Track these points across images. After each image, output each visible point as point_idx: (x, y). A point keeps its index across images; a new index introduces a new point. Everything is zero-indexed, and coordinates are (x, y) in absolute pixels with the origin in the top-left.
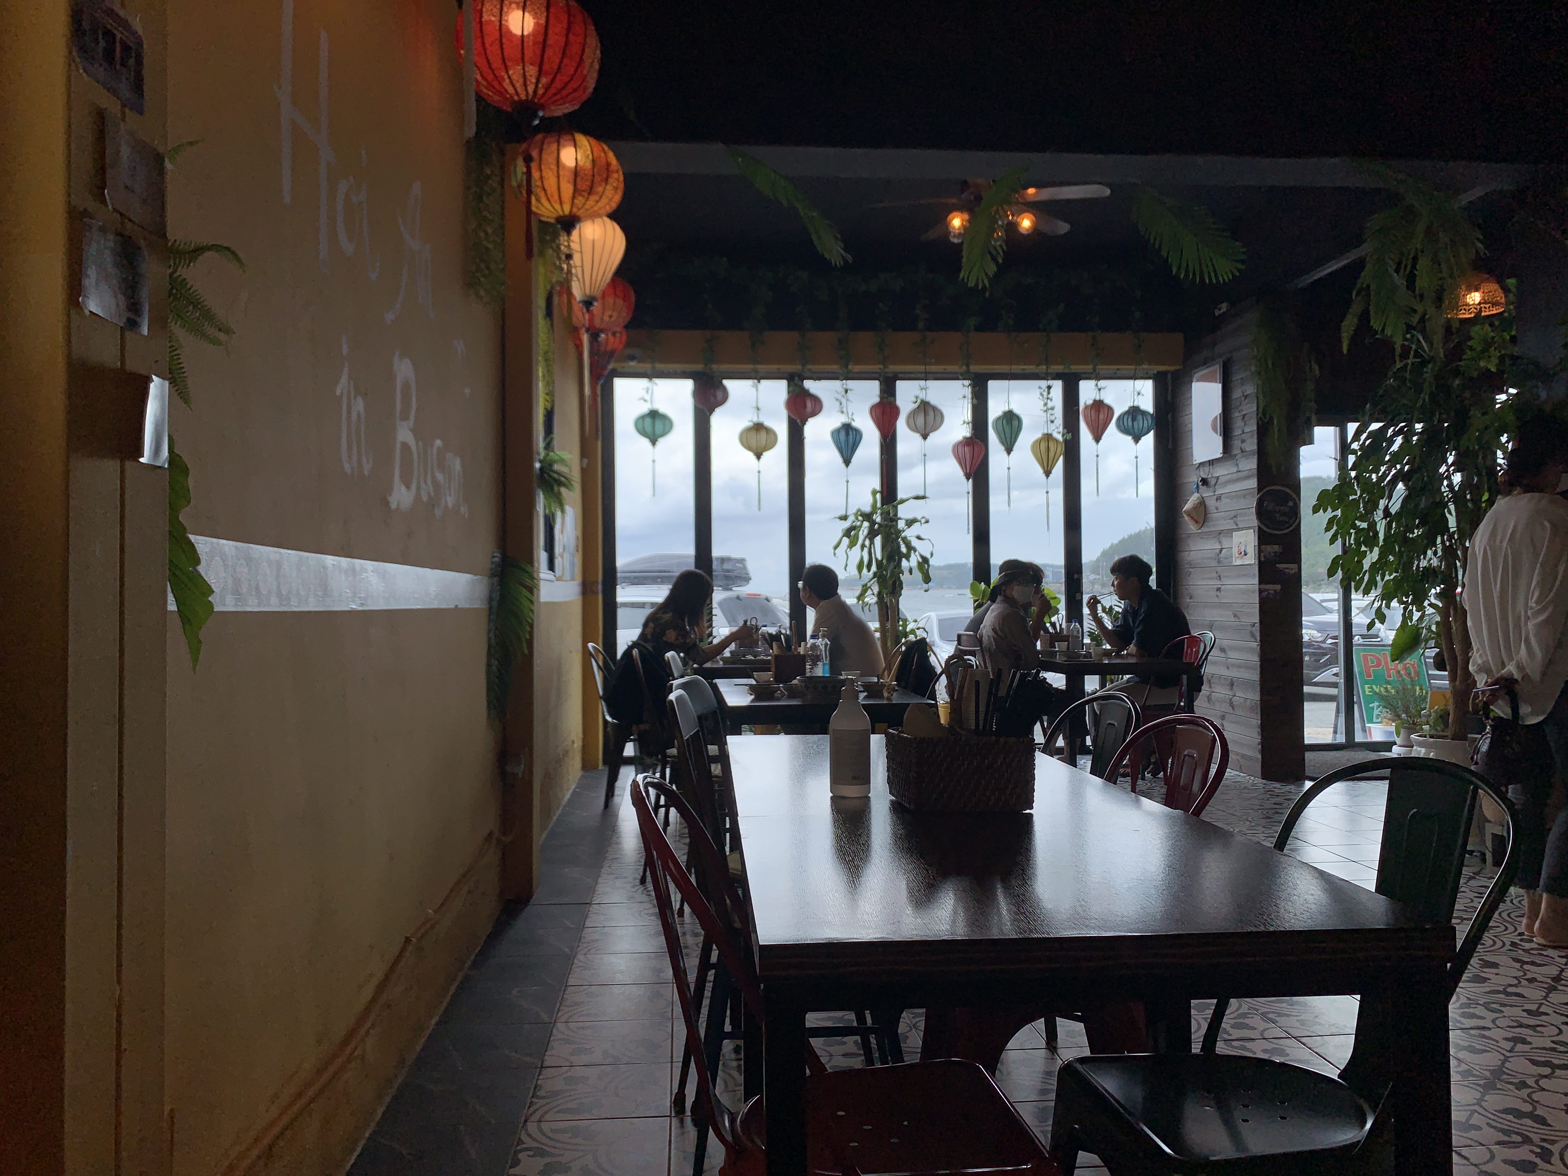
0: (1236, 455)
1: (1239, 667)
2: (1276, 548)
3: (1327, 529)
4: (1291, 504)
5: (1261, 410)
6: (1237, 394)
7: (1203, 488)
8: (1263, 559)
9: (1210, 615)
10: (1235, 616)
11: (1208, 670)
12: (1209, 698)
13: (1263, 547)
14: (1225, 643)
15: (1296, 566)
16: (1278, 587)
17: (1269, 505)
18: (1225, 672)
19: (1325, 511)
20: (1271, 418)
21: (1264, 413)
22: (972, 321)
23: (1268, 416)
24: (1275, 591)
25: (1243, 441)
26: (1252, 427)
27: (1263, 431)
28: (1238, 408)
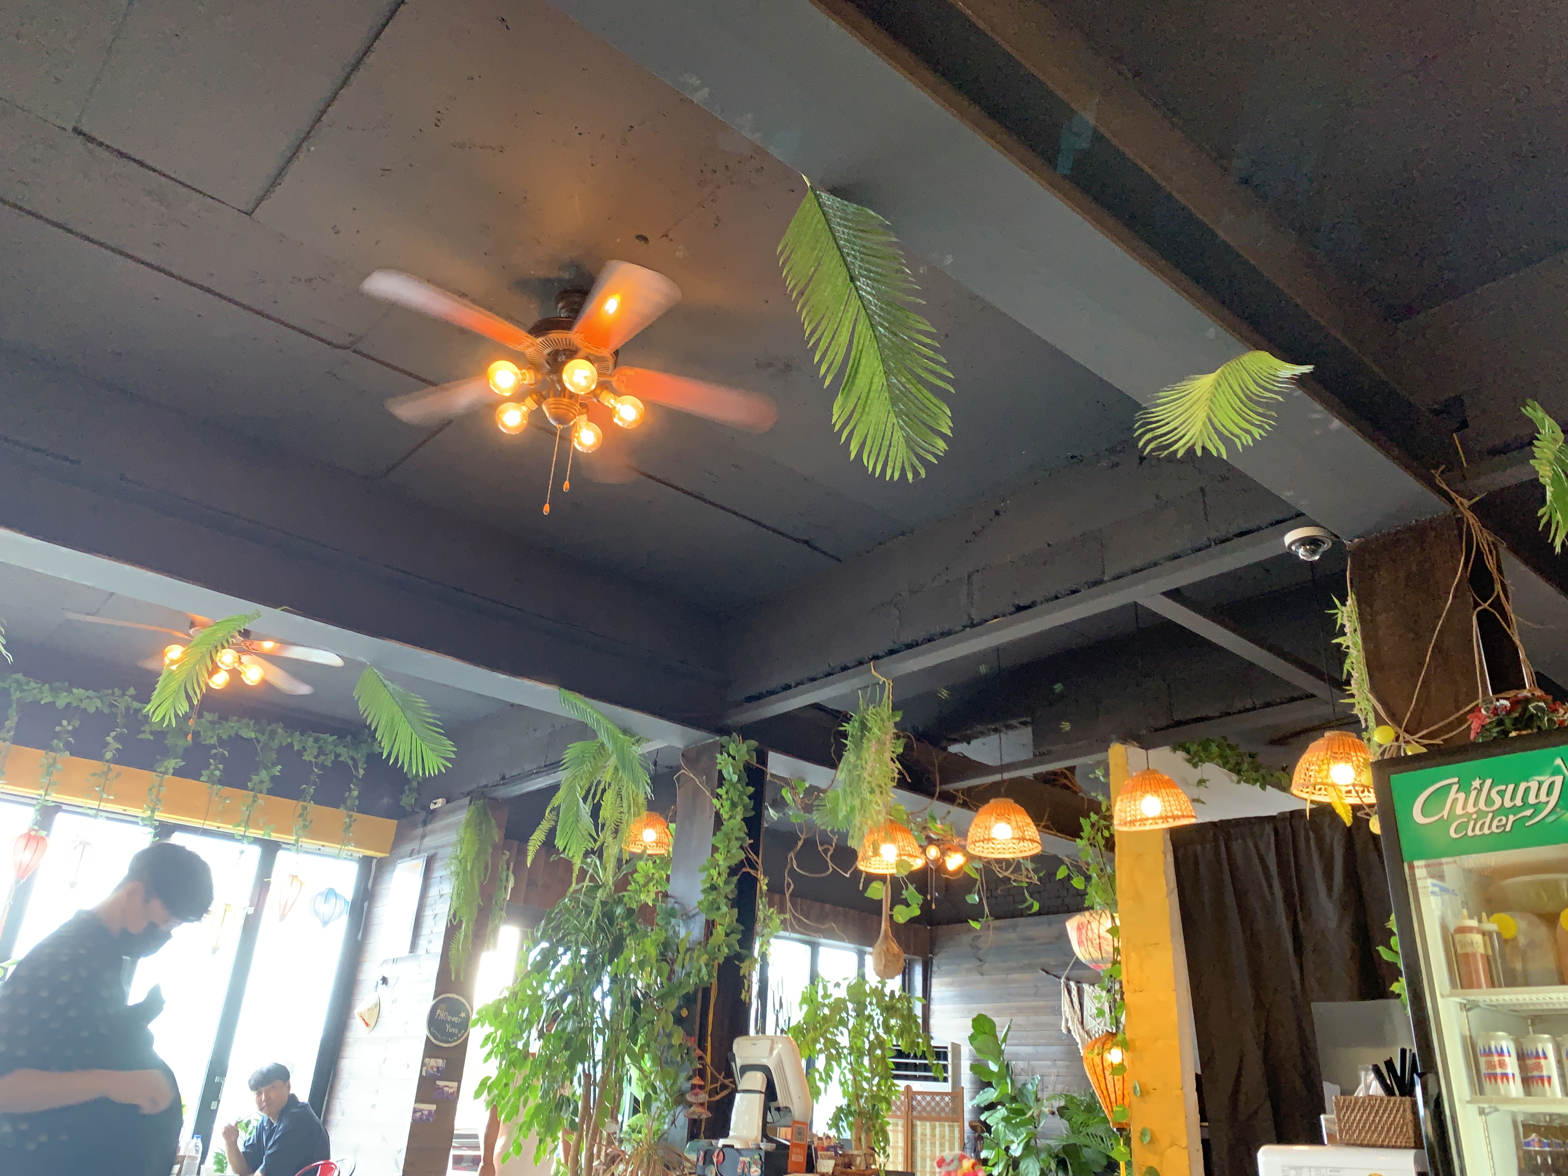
0: (420, 956)
2: (440, 1062)
3: (483, 1046)
4: (463, 1015)
5: (452, 912)
6: (433, 892)
7: (382, 987)
8: (424, 1074)
9: (358, 1137)
10: (383, 1139)
13: (427, 1060)
15: (455, 1084)
16: (433, 1107)
17: (441, 1014)
19: (482, 1026)
20: (461, 922)
21: (454, 916)
22: (172, 763)
23: (457, 918)
24: (430, 1111)
25: (430, 942)
26: (441, 928)
27: (451, 932)
28: (432, 905)
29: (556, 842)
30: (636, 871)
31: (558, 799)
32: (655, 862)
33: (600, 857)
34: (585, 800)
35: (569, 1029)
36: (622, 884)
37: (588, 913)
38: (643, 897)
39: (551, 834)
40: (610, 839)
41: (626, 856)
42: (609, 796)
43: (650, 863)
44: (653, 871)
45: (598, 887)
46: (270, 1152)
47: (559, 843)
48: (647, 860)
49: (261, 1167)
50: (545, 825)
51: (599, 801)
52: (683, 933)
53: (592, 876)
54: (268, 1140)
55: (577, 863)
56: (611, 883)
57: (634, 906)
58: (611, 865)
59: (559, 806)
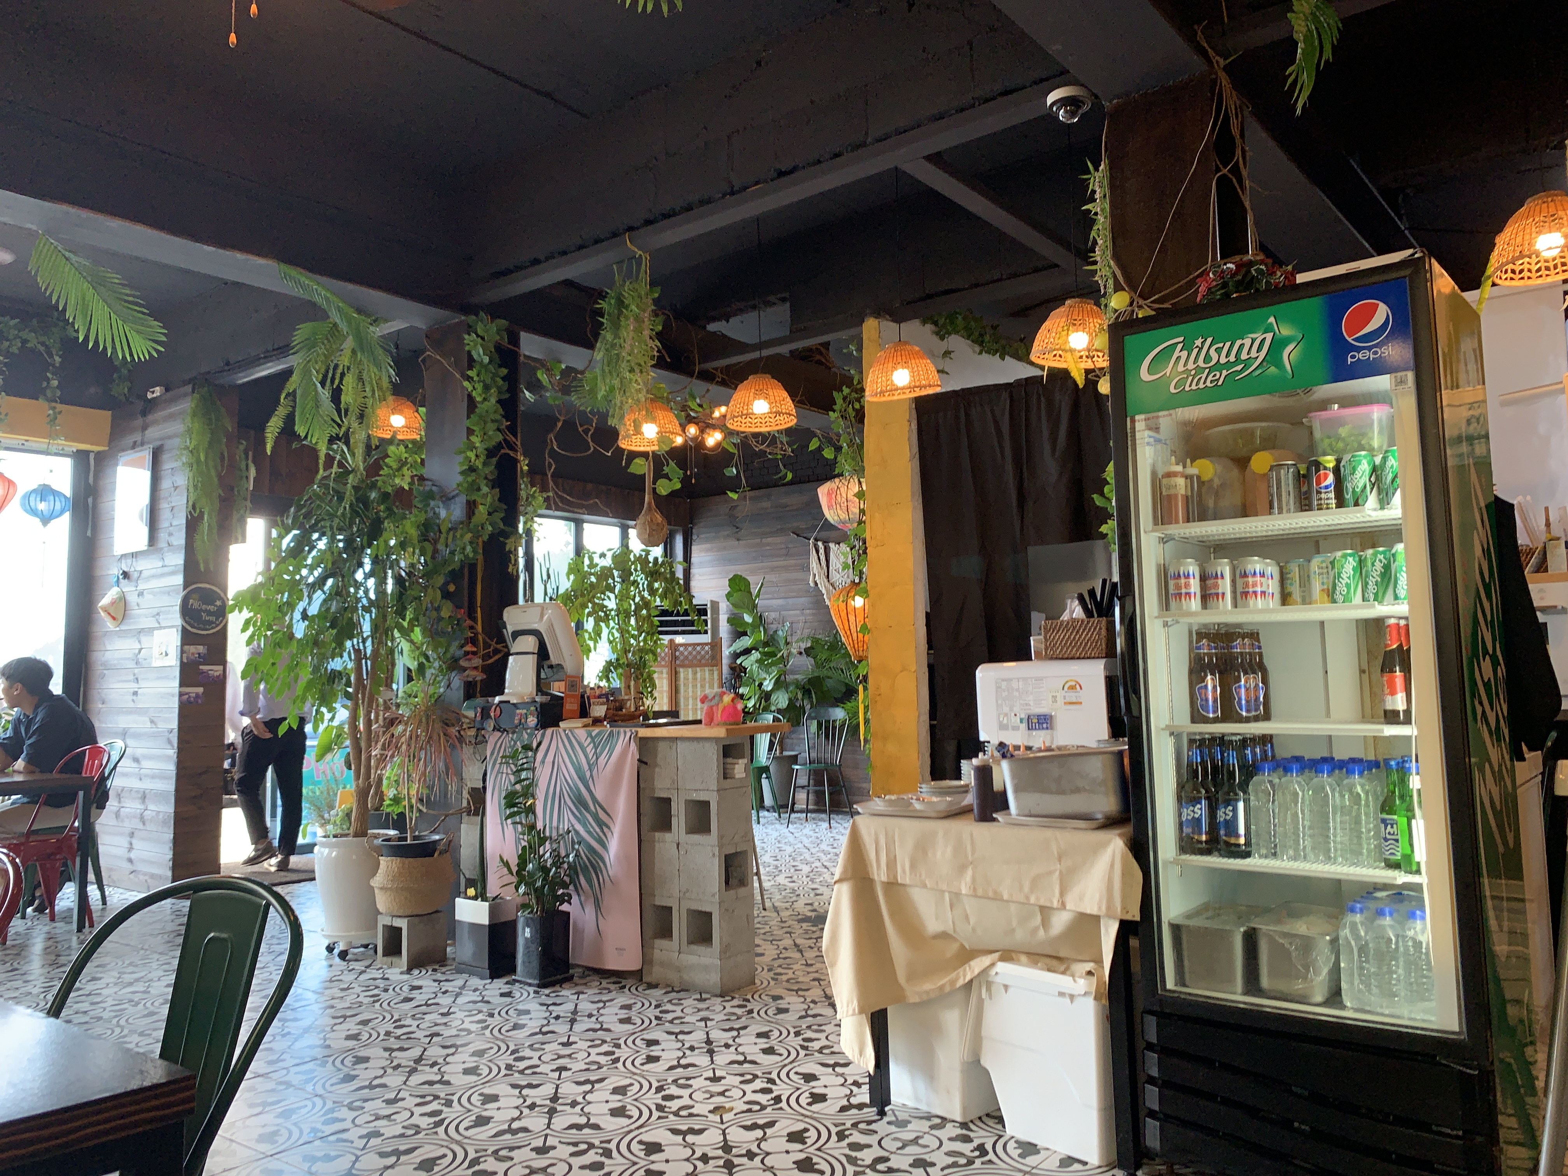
0: (162, 549)
1: (153, 777)
2: (201, 649)
3: (244, 630)
4: (218, 603)
5: (191, 503)
6: (166, 484)
7: (123, 582)
8: (185, 660)
9: (123, 722)
10: (152, 722)
11: (115, 783)
12: (117, 815)
13: (186, 647)
14: (139, 752)
15: (221, 668)
16: (200, 690)
17: (194, 603)
18: (135, 784)
19: (240, 612)
20: (202, 514)
21: (194, 508)
23: (198, 510)
24: (197, 694)
25: (170, 534)
26: (181, 521)
27: (192, 525)
28: (166, 498)
29: (296, 428)
30: (387, 456)
31: (293, 383)
32: (406, 447)
33: (347, 443)
34: (323, 384)
35: (333, 609)
36: (374, 469)
37: (341, 499)
38: (397, 481)
39: (290, 420)
40: (355, 425)
41: (375, 442)
42: (349, 381)
43: (402, 448)
44: (406, 455)
45: (347, 473)
46: (30, 742)
47: (301, 430)
48: (398, 445)
49: (22, 756)
50: (282, 411)
51: (338, 386)
52: (443, 513)
53: (339, 462)
54: (26, 732)
55: (323, 450)
56: (362, 468)
57: (389, 490)
58: (360, 451)
59: (295, 391)
